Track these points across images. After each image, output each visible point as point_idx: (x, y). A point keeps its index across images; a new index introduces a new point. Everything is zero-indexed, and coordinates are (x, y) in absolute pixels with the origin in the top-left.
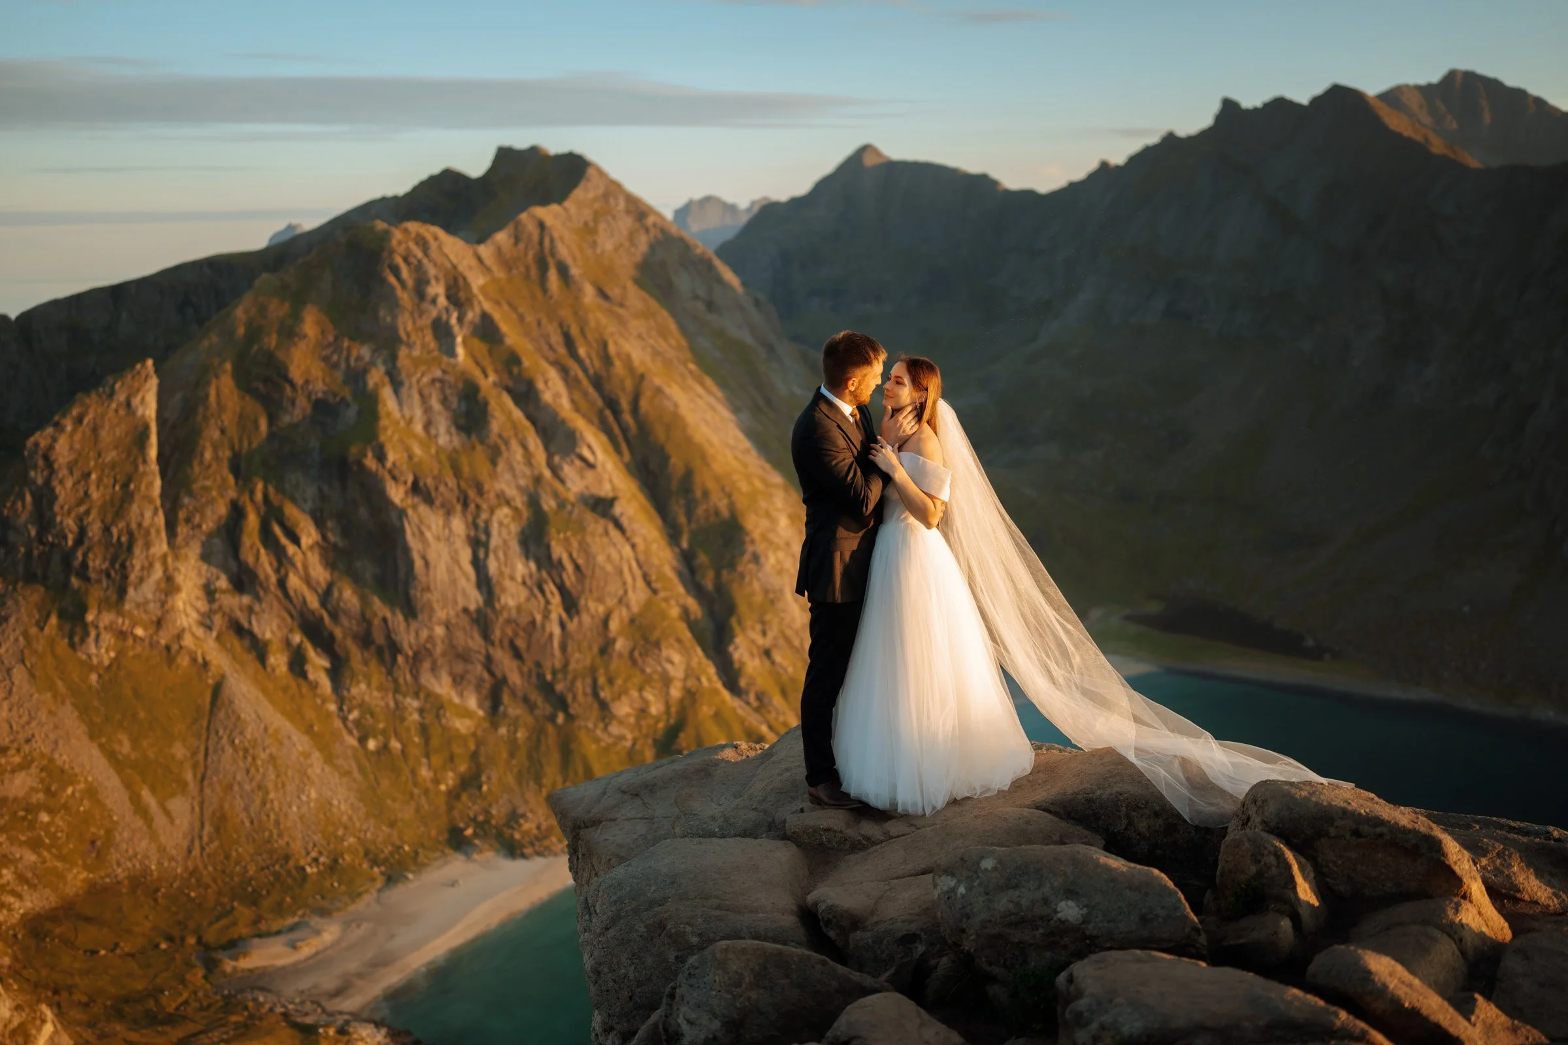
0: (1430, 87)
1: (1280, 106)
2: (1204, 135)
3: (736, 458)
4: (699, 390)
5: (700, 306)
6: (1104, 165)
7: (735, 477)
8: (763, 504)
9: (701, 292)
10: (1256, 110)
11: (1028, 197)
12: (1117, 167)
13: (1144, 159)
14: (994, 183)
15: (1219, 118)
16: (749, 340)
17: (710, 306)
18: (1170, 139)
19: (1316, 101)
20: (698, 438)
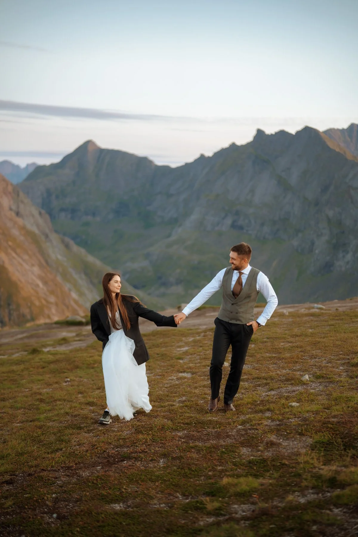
0: (343, 129)
1: (282, 134)
2: (249, 145)
3: (33, 289)
4: (14, 255)
5: (13, 214)
6: (202, 156)
7: (33, 298)
8: (46, 311)
9: (14, 207)
10: (272, 135)
11: (166, 169)
12: (209, 158)
13: (222, 154)
14: (151, 162)
15: (256, 138)
16: (36, 231)
17: (18, 214)
18: (233, 146)
19: (298, 133)
20: (14, 278)
